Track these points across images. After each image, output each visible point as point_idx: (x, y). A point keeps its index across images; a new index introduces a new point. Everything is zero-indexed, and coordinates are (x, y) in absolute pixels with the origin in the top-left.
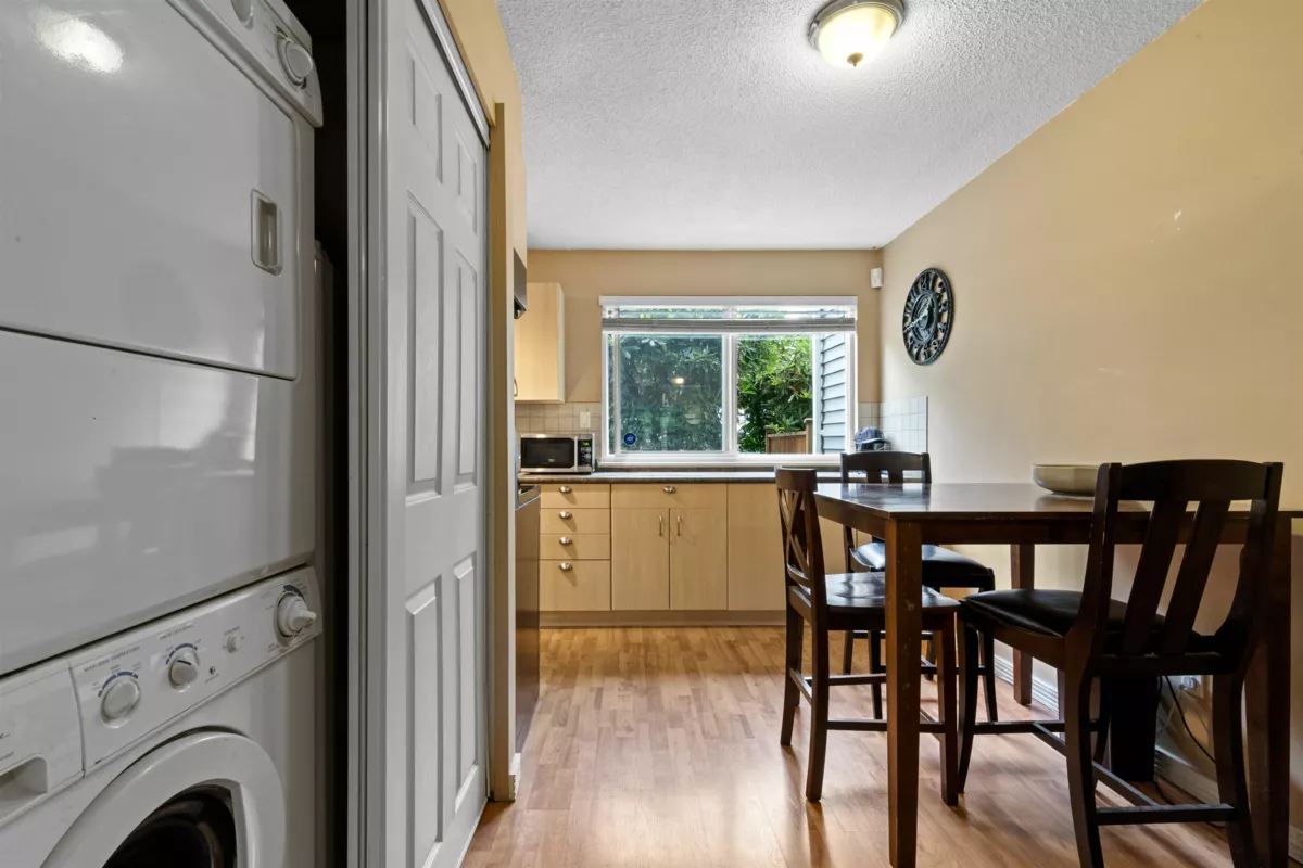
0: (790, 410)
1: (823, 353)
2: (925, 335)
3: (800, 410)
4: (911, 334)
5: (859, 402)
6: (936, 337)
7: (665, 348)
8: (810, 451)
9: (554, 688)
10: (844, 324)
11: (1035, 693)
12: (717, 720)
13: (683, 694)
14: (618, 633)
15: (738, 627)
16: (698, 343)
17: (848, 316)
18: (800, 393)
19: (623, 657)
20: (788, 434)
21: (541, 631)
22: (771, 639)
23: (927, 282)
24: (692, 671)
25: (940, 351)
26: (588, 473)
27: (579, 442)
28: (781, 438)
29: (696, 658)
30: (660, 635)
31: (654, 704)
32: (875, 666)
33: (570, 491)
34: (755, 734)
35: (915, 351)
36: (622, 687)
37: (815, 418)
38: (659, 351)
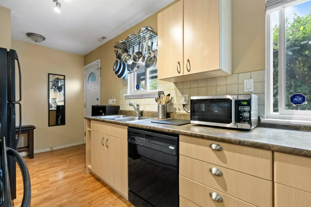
27: (237, 102)
33: (220, 150)
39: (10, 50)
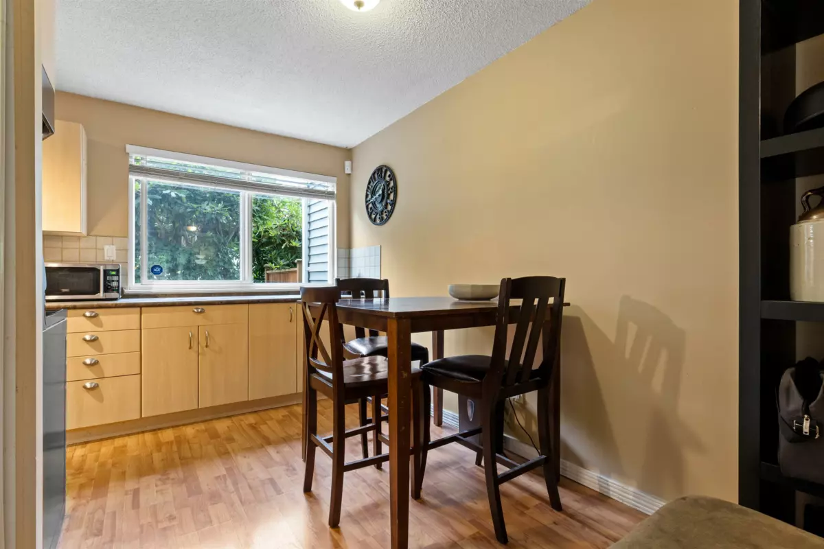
0: (282, 254)
1: (309, 215)
2: (380, 207)
3: (290, 255)
4: (370, 206)
5: (338, 248)
6: (386, 208)
7: (185, 200)
8: (300, 281)
9: (84, 501)
10: (327, 195)
11: (444, 419)
12: (250, 488)
13: (217, 475)
14: (148, 437)
15: (256, 412)
16: (215, 198)
17: (330, 189)
18: (290, 242)
19: (157, 457)
20: (283, 270)
21: (68, 450)
22: (283, 416)
23: (381, 173)
24: (224, 454)
25: (389, 217)
26: (116, 299)
27: (106, 272)
28: (277, 273)
29: (225, 442)
30: (189, 431)
31: (195, 491)
32: (364, 420)
33: (96, 316)
34: (283, 491)
35: (373, 216)
36: (159, 483)
37: (304, 259)
38: (179, 202)
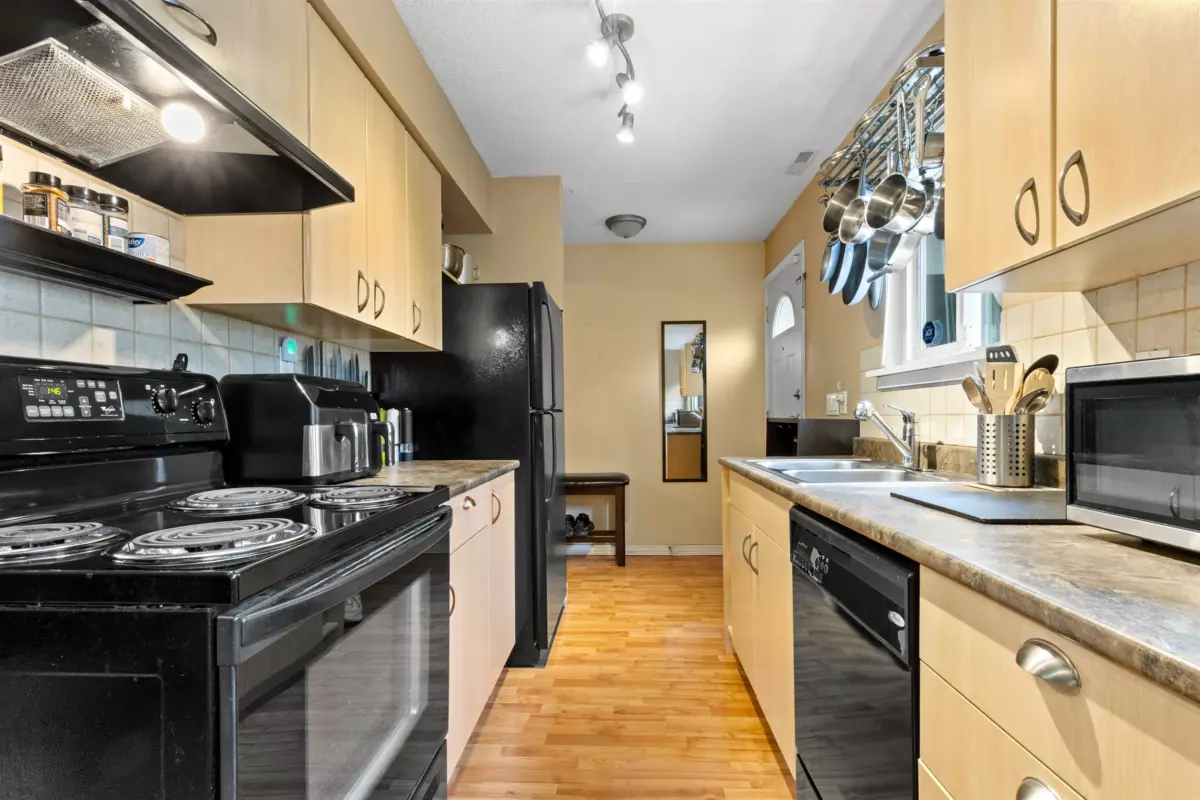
39: (534, 283)
